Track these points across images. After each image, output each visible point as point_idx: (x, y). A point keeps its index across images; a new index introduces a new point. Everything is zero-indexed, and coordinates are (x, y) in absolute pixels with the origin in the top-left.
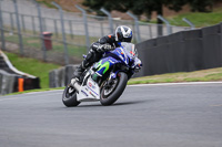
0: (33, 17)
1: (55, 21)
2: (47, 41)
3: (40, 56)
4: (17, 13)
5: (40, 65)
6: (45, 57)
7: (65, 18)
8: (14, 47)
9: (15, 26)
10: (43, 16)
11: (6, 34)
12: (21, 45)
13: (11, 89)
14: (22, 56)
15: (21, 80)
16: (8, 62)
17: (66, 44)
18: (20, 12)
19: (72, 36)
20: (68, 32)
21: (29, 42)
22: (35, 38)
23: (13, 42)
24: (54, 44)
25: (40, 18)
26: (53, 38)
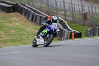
0: (79, 5)
1: (89, 7)
2: (85, 16)
3: (82, 23)
4: (72, 4)
5: (82, 27)
6: (84, 23)
7: (93, 6)
8: (70, 18)
9: (71, 9)
10: (83, 5)
11: (66, 13)
12: (73, 18)
13: (69, 38)
14: (74, 23)
15: (73, 34)
16: (68, 26)
17: (93, 17)
18: (73, 3)
19: (96, 14)
20: (94, 12)
21: (77, 16)
22: (80, 15)
23: (70, 17)
24: (88, 17)
25: (82, 6)
26: (87, 15)
